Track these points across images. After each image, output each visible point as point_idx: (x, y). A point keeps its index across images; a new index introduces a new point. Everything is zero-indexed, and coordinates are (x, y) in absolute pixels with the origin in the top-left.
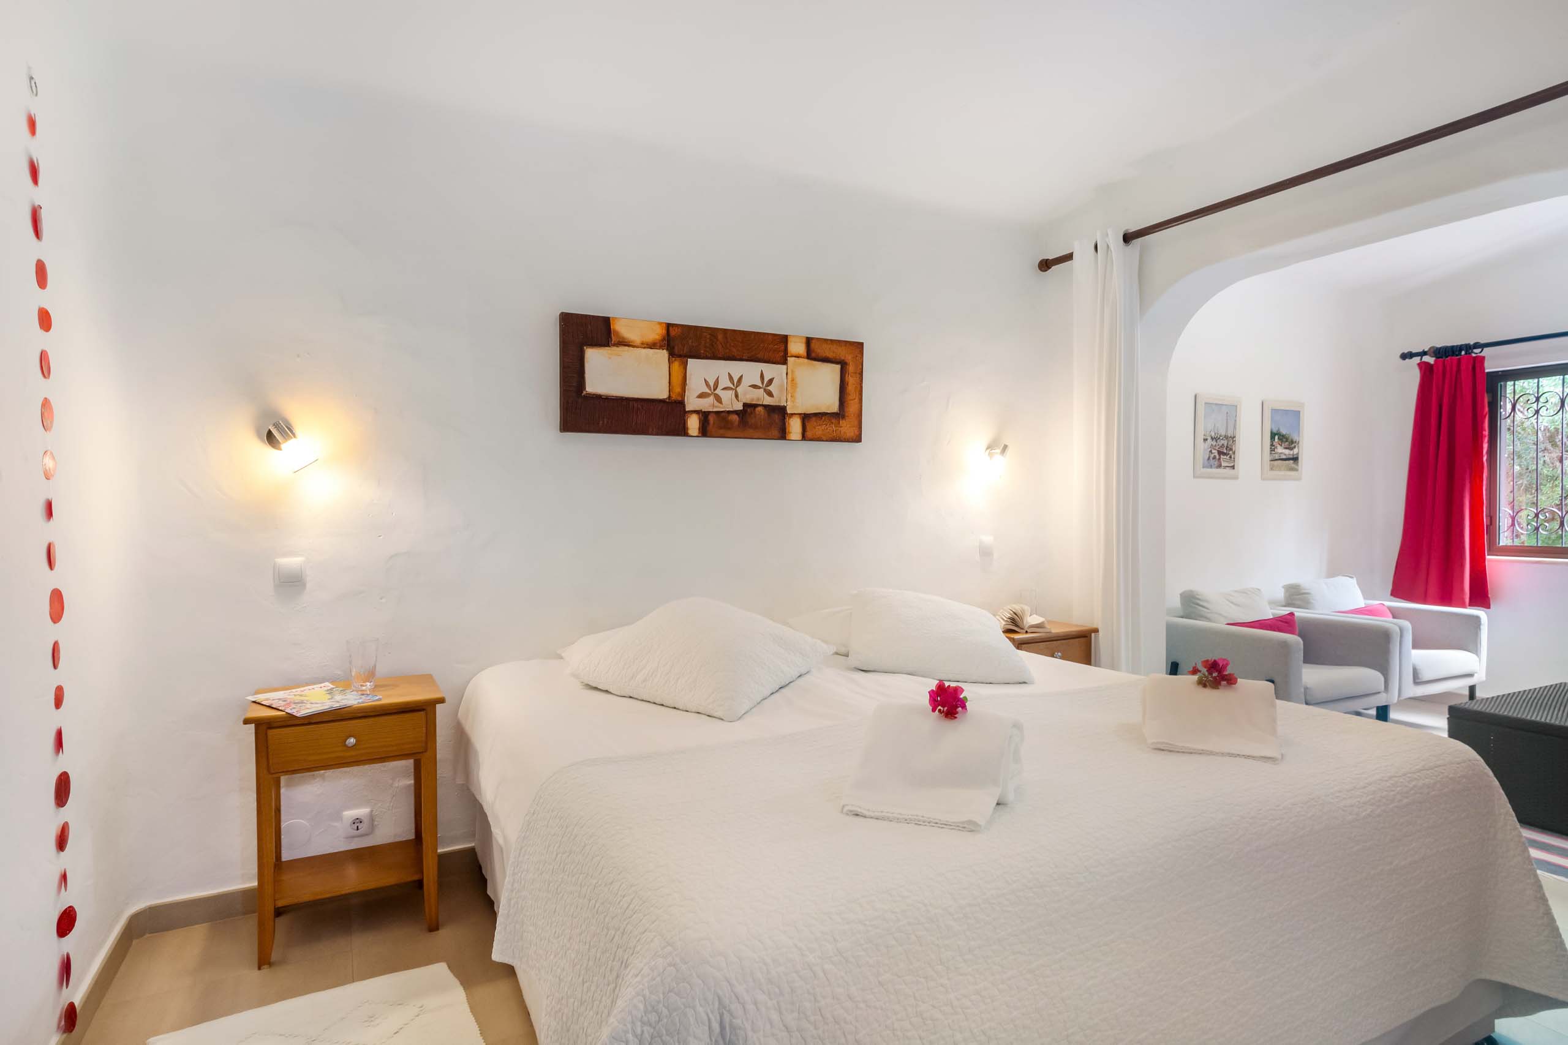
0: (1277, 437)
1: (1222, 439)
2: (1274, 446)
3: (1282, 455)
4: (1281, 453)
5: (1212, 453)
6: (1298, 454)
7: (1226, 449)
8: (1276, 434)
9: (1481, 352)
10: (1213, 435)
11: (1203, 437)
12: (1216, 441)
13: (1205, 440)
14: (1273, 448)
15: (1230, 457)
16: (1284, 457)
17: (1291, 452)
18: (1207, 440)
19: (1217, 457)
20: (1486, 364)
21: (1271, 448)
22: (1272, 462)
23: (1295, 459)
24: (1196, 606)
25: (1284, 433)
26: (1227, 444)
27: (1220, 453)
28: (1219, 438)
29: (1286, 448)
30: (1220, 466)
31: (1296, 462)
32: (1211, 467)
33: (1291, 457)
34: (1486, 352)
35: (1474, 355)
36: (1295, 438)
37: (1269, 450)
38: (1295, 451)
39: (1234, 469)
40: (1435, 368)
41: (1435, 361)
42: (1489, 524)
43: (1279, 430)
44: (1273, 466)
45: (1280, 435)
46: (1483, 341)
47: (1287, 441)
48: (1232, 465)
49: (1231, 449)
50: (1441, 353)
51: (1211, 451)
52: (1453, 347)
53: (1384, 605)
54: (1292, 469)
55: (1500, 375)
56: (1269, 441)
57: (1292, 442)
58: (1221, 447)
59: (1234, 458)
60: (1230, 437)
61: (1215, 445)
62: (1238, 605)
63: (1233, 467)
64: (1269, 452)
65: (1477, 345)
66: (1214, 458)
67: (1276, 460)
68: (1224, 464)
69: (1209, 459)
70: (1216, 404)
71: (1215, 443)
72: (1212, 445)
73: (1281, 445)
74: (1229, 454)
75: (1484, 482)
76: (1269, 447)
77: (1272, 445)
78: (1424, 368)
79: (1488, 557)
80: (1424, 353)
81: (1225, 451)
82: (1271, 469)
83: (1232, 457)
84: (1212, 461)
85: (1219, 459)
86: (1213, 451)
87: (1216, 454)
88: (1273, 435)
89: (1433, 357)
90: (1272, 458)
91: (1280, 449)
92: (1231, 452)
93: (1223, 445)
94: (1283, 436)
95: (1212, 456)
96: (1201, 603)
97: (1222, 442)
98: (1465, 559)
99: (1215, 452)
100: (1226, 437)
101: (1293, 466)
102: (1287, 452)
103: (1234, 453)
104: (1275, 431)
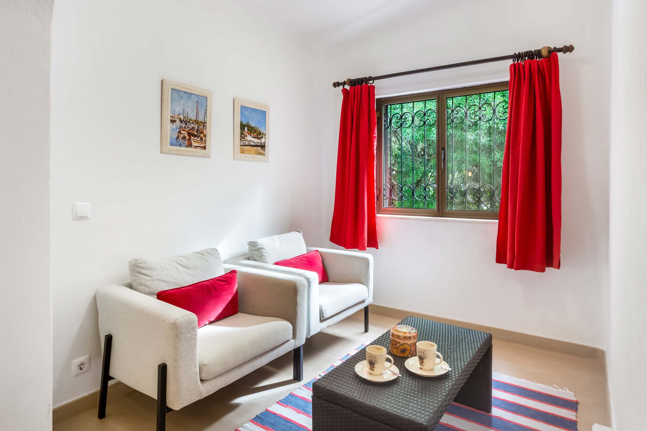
0: (246, 128)
1: (192, 123)
2: (244, 134)
3: (251, 142)
4: (251, 141)
5: (181, 134)
6: (264, 143)
7: (197, 132)
8: (245, 126)
9: (373, 83)
10: (182, 117)
11: (169, 118)
12: (186, 124)
13: (173, 121)
14: (242, 136)
15: (201, 139)
16: (253, 144)
17: (260, 141)
18: (175, 121)
19: (187, 138)
20: (376, 92)
21: (241, 136)
22: (243, 147)
23: (263, 146)
24: (138, 275)
25: (253, 126)
26: (198, 128)
27: (189, 134)
28: (189, 122)
29: (254, 137)
30: (190, 145)
31: (263, 148)
32: (180, 145)
33: (259, 144)
34: (376, 83)
35: (369, 85)
36: (262, 130)
37: (239, 137)
38: (263, 140)
39: (205, 149)
40: (350, 92)
41: (350, 88)
42: (378, 194)
43: (248, 123)
44: (244, 150)
45: (249, 127)
46: (373, 76)
47: (255, 132)
48: (204, 145)
49: (202, 133)
50: (353, 83)
51: (180, 132)
52: (358, 79)
53: (318, 251)
54: (260, 154)
55: (384, 101)
56: (240, 130)
57: (260, 133)
58: (191, 129)
59: (205, 140)
60: (201, 122)
61: (185, 128)
62: (188, 268)
63: (204, 148)
64: (239, 139)
65: (371, 78)
66: (184, 138)
67: (246, 145)
68: (194, 144)
69: (178, 138)
70: (185, 92)
71: (184, 125)
72: (181, 126)
73: (250, 135)
74: (200, 136)
75: (375, 168)
76: (239, 135)
77: (242, 134)
78: (345, 91)
79: (378, 215)
80: (344, 83)
81: (196, 134)
82: (242, 152)
83: (204, 139)
84: (181, 141)
85: (190, 139)
86: (182, 132)
87: (186, 135)
88: (243, 126)
89: (349, 86)
90: (242, 143)
91: (249, 138)
92: (202, 135)
93: (193, 128)
94: (252, 128)
95: (181, 136)
96: (143, 271)
97: (193, 125)
98: (365, 217)
99: (185, 134)
100: (197, 122)
101: (261, 151)
102: (256, 140)
103: (205, 136)
104: (245, 123)
